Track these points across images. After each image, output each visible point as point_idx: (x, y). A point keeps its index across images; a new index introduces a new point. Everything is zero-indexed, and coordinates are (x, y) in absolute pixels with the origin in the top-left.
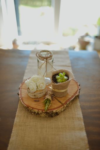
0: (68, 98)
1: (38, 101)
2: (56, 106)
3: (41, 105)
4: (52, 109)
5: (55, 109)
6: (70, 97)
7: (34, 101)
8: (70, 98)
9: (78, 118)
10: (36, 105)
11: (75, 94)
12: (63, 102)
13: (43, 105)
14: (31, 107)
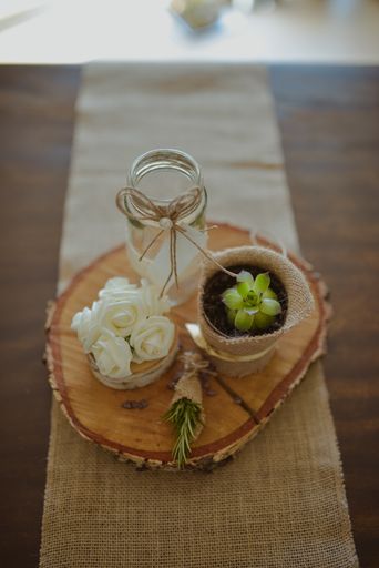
0: (278, 380)
1: (141, 406)
2: (223, 431)
3: (156, 428)
4: (206, 449)
5: (219, 445)
6: (286, 369)
7: (123, 406)
8: (288, 378)
9: (323, 475)
10: (133, 428)
11: (308, 351)
12: (257, 404)
13: (165, 429)
14: (113, 444)
